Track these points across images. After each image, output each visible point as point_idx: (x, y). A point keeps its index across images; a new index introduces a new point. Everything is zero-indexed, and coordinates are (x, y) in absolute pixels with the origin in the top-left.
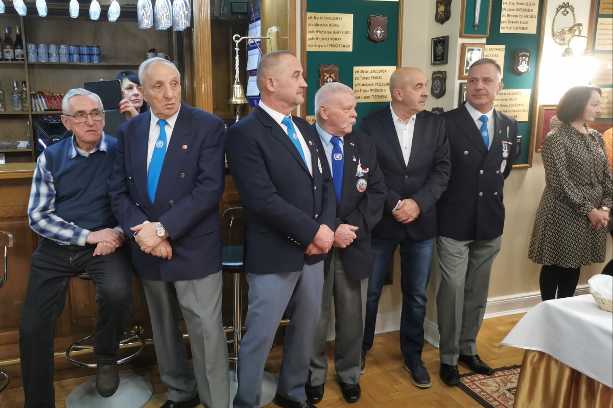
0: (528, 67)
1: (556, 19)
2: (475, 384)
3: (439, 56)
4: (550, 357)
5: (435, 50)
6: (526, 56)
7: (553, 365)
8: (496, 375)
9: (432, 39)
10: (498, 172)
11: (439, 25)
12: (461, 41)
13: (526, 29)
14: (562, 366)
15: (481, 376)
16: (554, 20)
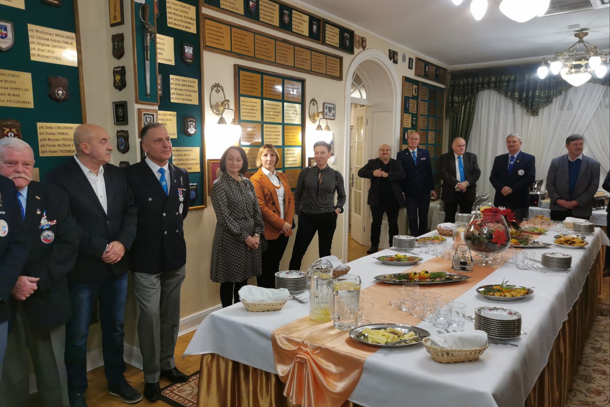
0: (195, 130)
1: (212, 95)
2: (173, 393)
3: (121, 118)
4: (218, 356)
5: (117, 112)
6: (193, 122)
7: (221, 361)
8: (191, 380)
9: (113, 103)
10: (177, 213)
11: (117, 91)
12: (137, 106)
13: (191, 100)
14: (226, 361)
15: (178, 385)
16: (210, 96)
